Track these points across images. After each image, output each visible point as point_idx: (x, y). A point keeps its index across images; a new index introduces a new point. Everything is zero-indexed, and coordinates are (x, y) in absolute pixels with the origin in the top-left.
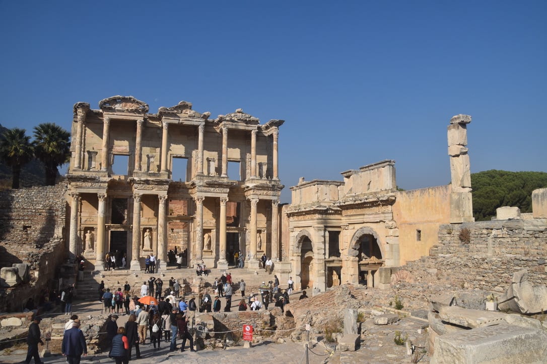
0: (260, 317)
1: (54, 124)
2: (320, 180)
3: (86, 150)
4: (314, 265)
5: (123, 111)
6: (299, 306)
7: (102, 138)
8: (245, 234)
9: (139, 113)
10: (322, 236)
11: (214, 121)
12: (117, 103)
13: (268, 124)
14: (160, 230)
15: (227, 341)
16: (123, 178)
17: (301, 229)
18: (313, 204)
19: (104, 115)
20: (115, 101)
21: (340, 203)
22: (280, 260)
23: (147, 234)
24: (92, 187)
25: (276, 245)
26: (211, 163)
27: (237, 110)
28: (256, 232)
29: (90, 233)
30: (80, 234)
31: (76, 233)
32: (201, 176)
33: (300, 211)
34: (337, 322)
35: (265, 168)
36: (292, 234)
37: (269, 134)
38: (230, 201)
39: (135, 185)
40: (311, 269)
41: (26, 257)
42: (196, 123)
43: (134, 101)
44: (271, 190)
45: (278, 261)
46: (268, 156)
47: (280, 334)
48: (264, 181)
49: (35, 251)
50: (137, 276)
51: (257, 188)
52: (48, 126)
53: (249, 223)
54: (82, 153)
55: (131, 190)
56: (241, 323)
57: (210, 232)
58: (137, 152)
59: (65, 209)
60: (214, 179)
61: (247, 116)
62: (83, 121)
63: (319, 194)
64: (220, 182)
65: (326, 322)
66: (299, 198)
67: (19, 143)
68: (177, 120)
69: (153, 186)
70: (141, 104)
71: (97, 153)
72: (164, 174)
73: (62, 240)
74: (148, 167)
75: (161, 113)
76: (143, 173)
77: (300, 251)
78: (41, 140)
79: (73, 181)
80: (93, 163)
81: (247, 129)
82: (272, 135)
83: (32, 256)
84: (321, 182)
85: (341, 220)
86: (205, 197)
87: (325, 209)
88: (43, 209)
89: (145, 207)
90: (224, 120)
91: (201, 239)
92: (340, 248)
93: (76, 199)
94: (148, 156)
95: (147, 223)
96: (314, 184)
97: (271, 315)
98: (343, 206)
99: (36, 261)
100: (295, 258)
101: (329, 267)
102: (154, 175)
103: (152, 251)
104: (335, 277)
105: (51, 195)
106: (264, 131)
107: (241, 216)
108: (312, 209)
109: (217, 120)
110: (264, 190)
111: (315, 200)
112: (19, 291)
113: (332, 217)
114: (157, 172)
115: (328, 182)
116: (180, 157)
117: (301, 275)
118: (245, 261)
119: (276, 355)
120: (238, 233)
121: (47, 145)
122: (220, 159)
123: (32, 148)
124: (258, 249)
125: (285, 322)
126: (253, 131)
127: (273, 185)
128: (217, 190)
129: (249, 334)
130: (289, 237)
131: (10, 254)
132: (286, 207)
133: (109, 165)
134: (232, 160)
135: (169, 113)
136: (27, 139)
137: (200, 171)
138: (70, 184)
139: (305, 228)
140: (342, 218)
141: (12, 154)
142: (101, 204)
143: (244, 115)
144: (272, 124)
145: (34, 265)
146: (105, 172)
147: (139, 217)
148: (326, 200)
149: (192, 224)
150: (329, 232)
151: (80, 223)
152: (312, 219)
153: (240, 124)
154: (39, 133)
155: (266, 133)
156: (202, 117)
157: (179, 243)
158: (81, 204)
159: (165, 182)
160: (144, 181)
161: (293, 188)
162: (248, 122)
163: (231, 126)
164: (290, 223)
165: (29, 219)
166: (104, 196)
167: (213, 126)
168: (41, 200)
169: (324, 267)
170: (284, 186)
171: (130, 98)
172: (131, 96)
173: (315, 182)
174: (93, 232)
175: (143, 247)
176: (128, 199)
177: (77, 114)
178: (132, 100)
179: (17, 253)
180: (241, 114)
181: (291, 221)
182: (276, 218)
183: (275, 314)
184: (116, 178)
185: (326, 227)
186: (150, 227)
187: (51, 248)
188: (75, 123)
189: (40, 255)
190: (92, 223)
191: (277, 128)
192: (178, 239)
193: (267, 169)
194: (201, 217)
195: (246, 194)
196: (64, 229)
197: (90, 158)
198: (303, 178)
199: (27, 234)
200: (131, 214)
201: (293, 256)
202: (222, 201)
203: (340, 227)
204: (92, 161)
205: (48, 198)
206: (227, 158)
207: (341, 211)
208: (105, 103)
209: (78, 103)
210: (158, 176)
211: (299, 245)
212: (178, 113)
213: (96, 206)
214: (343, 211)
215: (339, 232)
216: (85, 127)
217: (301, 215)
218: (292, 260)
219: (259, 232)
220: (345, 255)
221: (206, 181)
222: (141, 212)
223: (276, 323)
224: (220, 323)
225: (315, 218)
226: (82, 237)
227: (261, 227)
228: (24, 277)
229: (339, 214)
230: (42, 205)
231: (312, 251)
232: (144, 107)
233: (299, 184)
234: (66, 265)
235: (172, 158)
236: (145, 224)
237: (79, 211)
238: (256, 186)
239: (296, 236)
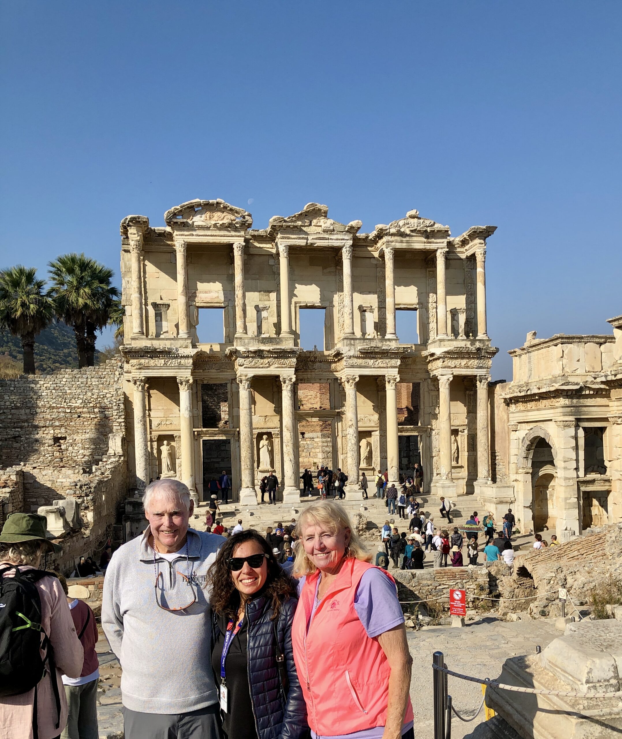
0: (472, 578)
1: (82, 255)
2: (567, 336)
3: (150, 301)
4: (557, 488)
5: (208, 228)
6: (541, 558)
7: (175, 279)
8: (430, 436)
9: (236, 229)
10: (572, 437)
11: (367, 237)
12: (196, 213)
13: (465, 235)
14: (287, 435)
15: (420, 617)
16: (217, 348)
17: (532, 425)
18: (554, 380)
19: (175, 238)
20: (192, 210)
21: (606, 376)
22: (494, 480)
23: (264, 442)
24: (165, 366)
25: (486, 455)
26: (368, 314)
27: (409, 214)
28: (449, 433)
29: (168, 445)
30: (152, 448)
31: (146, 445)
32: (351, 339)
33: (529, 393)
34: (613, 586)
35: (462, 318)
36: (514, 436)
37: (469, 253)
38: (402, 381)
39: (240, 360)
40: (552, 495)
41: (71, 489)
42: (336, 244)
43: (225, 208)
44: (473, 358)
45: (490, 482)
46: (467, 295)
47: (508, 607)
48: (462, 343)
49: (84, 479)
50: (252, 514)
51: (451, 355)
52: (73, 260)
53: (437, 419)
54: (143, 306)
55: (233, 368)
56: (441, 587)
57: (370, 436)
58: (238, 302)
59: (122, 406)
60: (373, 344)
61: (427, 222)
62: (139, 250)
63: (565, 361)
64: (384, 348)
65: (592, 585)
66: (527, 370)
67: (28, 294)
68: (303, 238)
69: (269, 360)
70: (237, 212)
71: (169, 306)
72: (286, 339)
73: (122, 458)
74: (259, 327)
75: (273, 227)
76: (252, 338)
77: (530, 465)
78: (63, 285)
79: (134, 357)
80: (164, 323)
81: (428, 248)
82: (473, 257)
83: (81, 487)
84: (568, 340)
85: (608, 406)
86: (360, 376)
87: (577, 387)
88: (83, 407)
89: (258, 397)
90: (386, 234)
91: (355, 448)
92: (606, 457)
93: (140, 388)
94: (257, 307)
95: (262, 425)
96: (555, 342)
97: (489, 574)
98: (612, 381)
99: (87, 495)
100: (520, 477)
101: (585, 492)
102: (270, 340)
103: (275, 471)
104: (596, 509)
105: (95, 381)
106: (458, 250)
107: (422, 407)
108: (552, 389)
109: (372, 235)
110: (463, 358)
111: (558, 372)
112: (69, 544)
113: (589, 402)
114: (275, 336)
115: (582, 338)
116: (313, 307)
117: (531, 507)
118: (432, 485)
119: (512, 640)
120: (417, 436)
121: (74, 295)
122: (382, 307)
123: (50, 300)
124: (454, 464)
125: (516, 586)
126: (439, 252)
127: (479, 349)
128: (380, 362)
129: (460, 605)
130: (509, 440)
131: (43, 485)
132: (503, 388)
133: (192, 325)
134: (402, 306)
135: (289, 226)
136: (39, 285)
137: (348, 330)
138: (128, 362)
139: (538, 424)
140: (611, 404)
141: (19, 313)
142: (184, 395)
143: (421, 221)
144: (475, 235)
145: (86, 502)
146: (185, 339)
147: (251, 416)
148: (578, 372)
149: (340, 424)
150: (584, 429)
151: (151, 428)
152: (553, 407)
153: (415, 239)
154: (58, 273)
155: (462, 252)
156: (348, 231)
157: (315, 456)
158: (150, 396)
159: (289, 353)
160: (255, 352)
161: (515, 352)
162: (428, 235)
163: (400, 244)
164: (511, 415)
165: (62, 426)
166: (188, 381)
167: (367, 246)
168: (79, 391)
169: (576, 493)
170: (497, 350)
171: (217, 203)
172: (219, 200)
173: (557, 339)
174: (173, 443)
175: (258, 466)
176: (229, 385)
177: (127, 238)
178: (222, 206)
179: (53, 482)
180: (416, 220)
181: (513, 413)
182: (485, 408)
183: (497, 573)
184: (205, 348)
185: (578, 420)
186: (269, 430)
187: (108, 472)
188: (126, 254)
189: (93, 485)
190: (170, 427)
191: (482, 241)
192: (313, 450)
193: (467, 319)
194: (354, 411)
195: (430, 366)
196: (123, 440)
197: (159, 316)
198: (535, 334)
199: (61, 451)
200: (235, 409)
201: (517, 473)
202: (389, 382)
203: (606, 420)
204: (161, 320)
205: (90, 388)
206: (395, 305)
207: (609, 390)
208: (175, 215)
209: (129, 217)
210: (277, 344)
211: (528, 454)
212: (305, 226)
213: (175, 399)
214: (613, 391)
215: (603, 430)
216: (144, 260)
217: (533, 401)
218: (516, 480)
219: (455, 432)
220: (617, 471)
221: (359, 348)
222: (253, 406)
223: (500, 588)
224: (405, 587)
225: (557, 404)
226: (155, 451)
227: (458, 424)
228: (73, 521)
229: (603, 396)
230: (81, 401)
231: (554, 465)
232: (244, 217)
233: (526, 345)
234: (133, 500)
235: (298, 308)
236: (260, 426)
237: (147, 409)
238: (448, 352)
239: (521, 438)
